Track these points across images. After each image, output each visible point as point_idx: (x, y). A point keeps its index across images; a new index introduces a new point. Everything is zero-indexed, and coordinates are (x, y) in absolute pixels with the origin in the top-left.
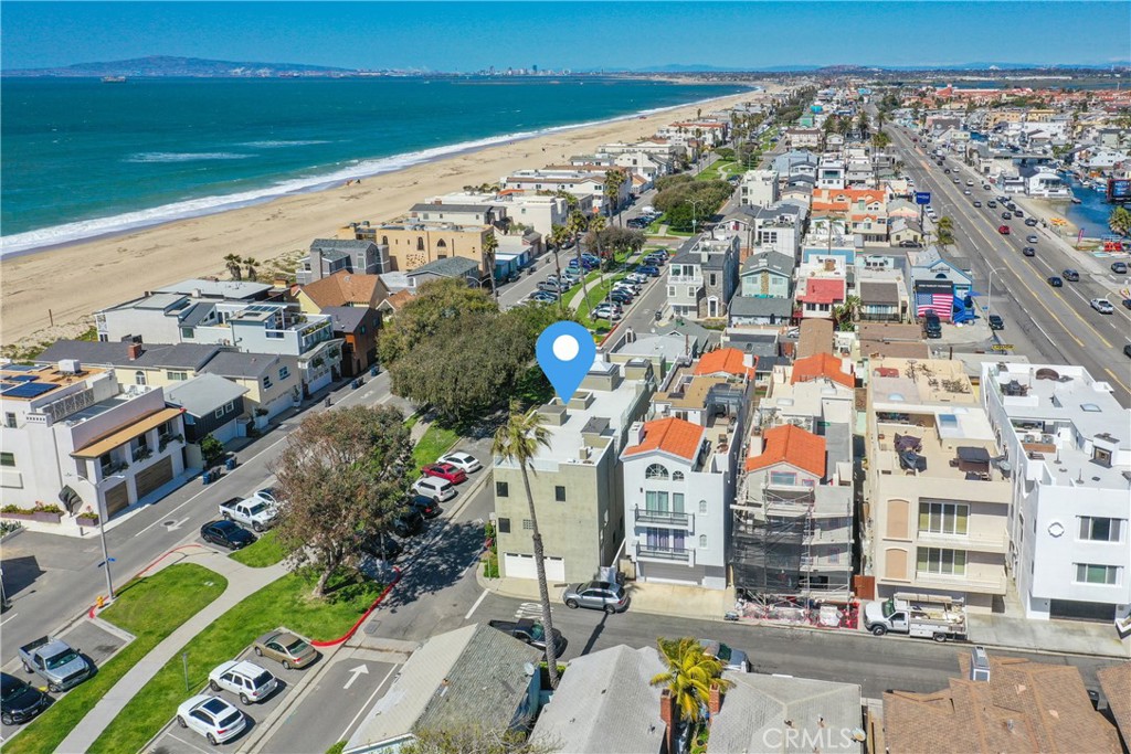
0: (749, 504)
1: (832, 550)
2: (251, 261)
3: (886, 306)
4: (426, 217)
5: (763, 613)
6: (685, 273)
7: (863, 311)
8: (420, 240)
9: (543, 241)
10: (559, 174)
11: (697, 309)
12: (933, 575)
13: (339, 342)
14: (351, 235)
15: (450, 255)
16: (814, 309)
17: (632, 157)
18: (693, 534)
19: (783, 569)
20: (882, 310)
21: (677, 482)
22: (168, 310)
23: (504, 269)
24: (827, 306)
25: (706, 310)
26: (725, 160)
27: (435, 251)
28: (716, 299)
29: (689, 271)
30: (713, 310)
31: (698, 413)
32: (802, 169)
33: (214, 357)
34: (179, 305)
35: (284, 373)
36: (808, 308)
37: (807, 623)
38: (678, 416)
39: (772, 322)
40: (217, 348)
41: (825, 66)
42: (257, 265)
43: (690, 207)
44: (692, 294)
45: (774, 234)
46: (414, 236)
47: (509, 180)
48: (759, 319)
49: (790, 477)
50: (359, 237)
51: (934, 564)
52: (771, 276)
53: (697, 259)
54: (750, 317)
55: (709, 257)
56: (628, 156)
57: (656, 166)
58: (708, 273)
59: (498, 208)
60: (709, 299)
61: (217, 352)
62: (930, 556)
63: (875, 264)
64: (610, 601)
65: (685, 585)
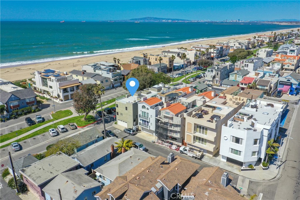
0: (160, 118)
1: (176, 132)
2: (118, 60)
3: (264, 86)
5: (161, 143)
6: (211, 72)
7: (257, 87)
9: (192, 62)
11: (213, 81)
12: (199, 143)
13: (123, 77)
14: (143, 56)
16: (243, 85)
17: (234, 44)
18: (149, 122)
19: (164, 133)
20: (263, 88)
21: (147, 110)
22: (92, 66)
23: (176, 68)
24: (246, 84)
25: (215, 82)
26: (269, 46)
28: (218, 79)
29: (212, 71)
30: (217, 82)
32: (285, 49)
33: (94, 76)
34: (94, 65)
35: (107, 81)
36: (241, 84)
37: (168, 147)
40: (96, 74)
42: (120, 60)
44: (211, 77)
46: (155, 57)
47: (193, 47)
48: (229, 86)
49: (169, 113)
52: (238, 75)
53: (214, 68)
54: (226, 85)
55: (218, 68)
58: (217, 72)
59: (182, 53)
60: (216, 79)
62: (196, 138)
63: (272, 75)
64: (131, 132)
65: (150, 134)
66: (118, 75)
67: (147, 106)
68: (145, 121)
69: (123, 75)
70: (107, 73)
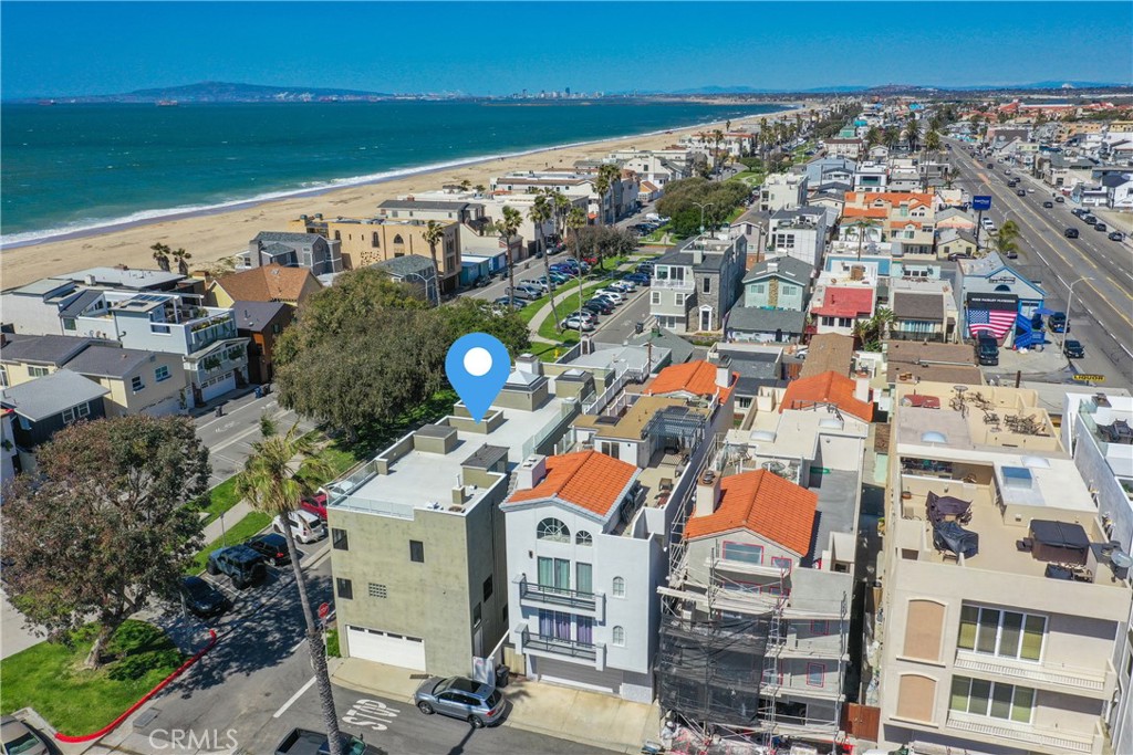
1: (815, 667)
2: (181, 253)
3: (926, 323)
4: (395, 214)
6: (673, 277)
7: (896, 328)
8: (375, 235)
9: (525, 245)
10: (555, 176)
11: (685, 320)
12: (977, 718)
13: (246, 341)
14: (301, 228)
15: (407, 253)
16: (832, 324)
17: (643, 163)
18: (603, 623)
19: (735, 688)
20: (921, 328)
21: (583, 547)
22: (48, 297)
23: (472, 273)
24: (849, 320)
25: (697, 322)
26: (750, 171)
27: (392, 248)
28: (710, 309)
29: (677, 274)
30: (705, 322)
31: (634, 446)
32: (836, 176)
33: (76, 353)
34: (61, 292)
35: (163, 374)
36: (824, 323)
38: (605, 450)
39: (779, 339)
40: (85, 343)
41: (872, 86)
42: (188, 256)
43: (698, 211)
44: (679, 302)
45: (791, 237)
46: (368, 230)
47: (500, 181)
48: (762, 335)
49: (752, 553)
50: (311, 231)
51: (980, 702)
52: (781, 285)
53: (689, 260)
54: (751, 332)
55: (704, 257)
56: (639, 161)
57: (669, 172)
58: (702, 277)
59: (474, 205)
60: (701, 309)
61: (89, 346)
62: (973, 690)
63: (916, 273)
64: (476, 710)
65: (595, 692)
66: (220, 332)
67: (576, 523)
68: (564, 618)
69: (243, 333)
70: (154, 329)
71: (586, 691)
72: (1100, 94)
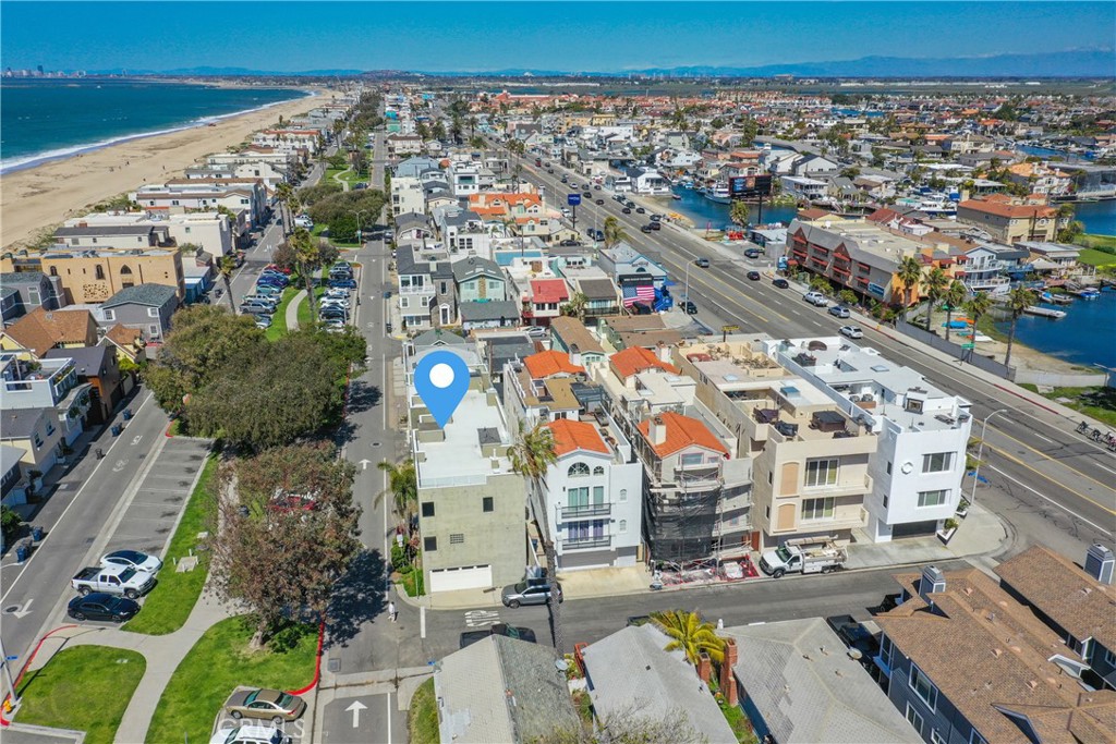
0: (664, 486)
1: (735, 515)
3: (605, 301)
4: (75, 242)
5: (679, 579)
6: (414, 284)
8: (99, 268)
9: (215, 260)
11: (429, 318)
12: (809, 521)
15: (137, 283)
16: (543, 308)
17: (254, 168)
18: (612, 521)
19: (699, 538)
20: (602, 305)
21: (599, 476)
24: (555, 304)
25: (438, 318)
26: (335, 168)
27: (119, 280)
28: (448, 307)
29: (418, 282)
31: (576, 412)
32: (432, 175)
36: (538, 309)
37: (718, 580)
38: (557, 417)
39: (503, 324)
44: (424, 304)
47: (140, 197)
48: (490, 322)
49: (697, 458)
50: (18, 269)
52: (488, 281)
53: (426, 268)
54: (481, 321)
55: (439, 266)
56: (249, 167)
58: (439, 282)
60: (441, 307)
63: (575, 263)
65: (600, 569)
68: (584, 525)
70: (9, 387)
71: (595, 569)
72: (557, 82)
